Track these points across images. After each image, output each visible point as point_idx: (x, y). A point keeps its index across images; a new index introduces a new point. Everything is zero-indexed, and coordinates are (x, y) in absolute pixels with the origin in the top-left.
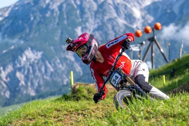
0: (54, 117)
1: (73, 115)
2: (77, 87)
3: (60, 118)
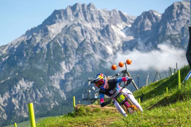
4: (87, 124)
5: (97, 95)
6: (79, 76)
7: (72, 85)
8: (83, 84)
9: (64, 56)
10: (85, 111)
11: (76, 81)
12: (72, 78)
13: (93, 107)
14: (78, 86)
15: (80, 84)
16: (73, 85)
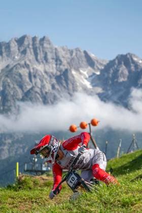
0: (10, 204)
1: (27, 203)
2: (23, 179)
3: (15, 205)
4: (36, 202)
5: (45, 166)
6: (20, 139)
7: (9, 150)
8: (26, 150)
9: (2, 108)
10: (31, 184)
11: (16, 146)
12: (10, 141)
13: (43, 179)
14: (18, 152)
15: (22, 150)
16: (11, 150)
